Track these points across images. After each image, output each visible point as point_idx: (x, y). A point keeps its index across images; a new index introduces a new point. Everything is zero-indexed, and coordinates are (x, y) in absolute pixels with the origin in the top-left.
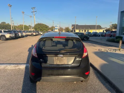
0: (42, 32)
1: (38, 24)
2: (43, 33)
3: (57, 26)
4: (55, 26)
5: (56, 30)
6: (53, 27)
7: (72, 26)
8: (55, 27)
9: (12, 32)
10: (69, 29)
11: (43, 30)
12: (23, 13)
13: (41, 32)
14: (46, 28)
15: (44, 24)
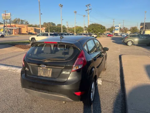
0: (96, 34)
1: (93, 24)
2: (96, 36)
3: (118, 26)
4: (116, 26)
5: (116, 32)
6: (113, 27)
7: (141, 25)
8: (116, 28)
9: (58, 35)
10: (137, 29)
11: (97, 31)
12: (76, 12)
13: (94, 34)
14: (101, 29)
15: (99, 24)
